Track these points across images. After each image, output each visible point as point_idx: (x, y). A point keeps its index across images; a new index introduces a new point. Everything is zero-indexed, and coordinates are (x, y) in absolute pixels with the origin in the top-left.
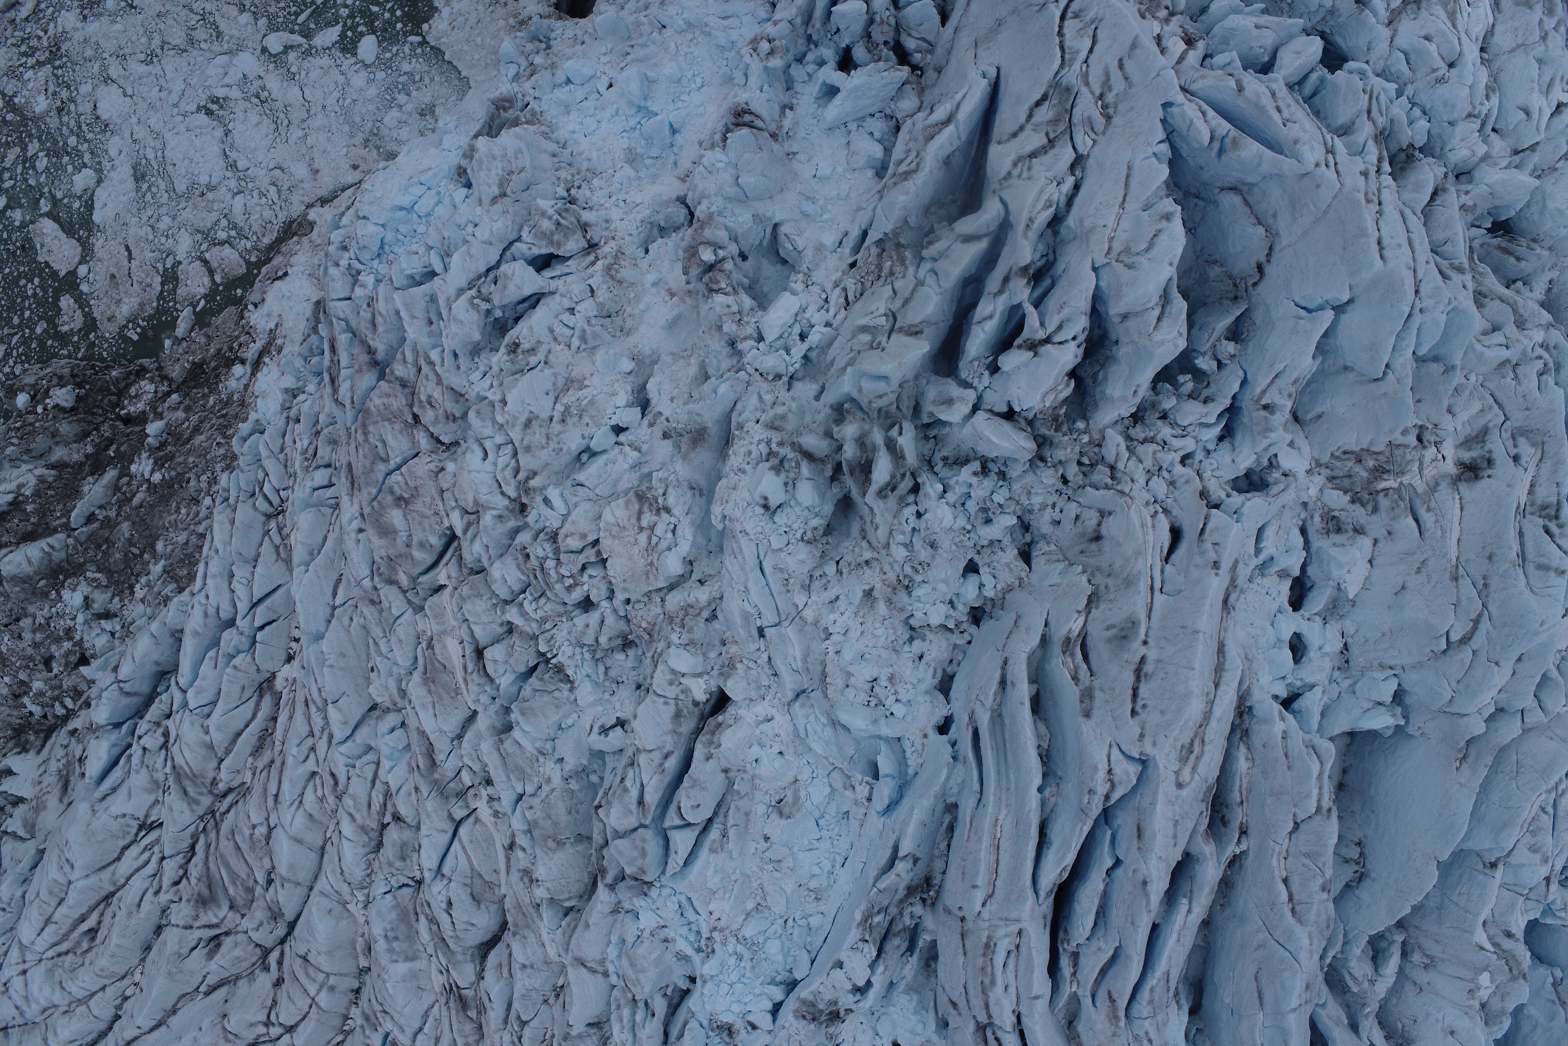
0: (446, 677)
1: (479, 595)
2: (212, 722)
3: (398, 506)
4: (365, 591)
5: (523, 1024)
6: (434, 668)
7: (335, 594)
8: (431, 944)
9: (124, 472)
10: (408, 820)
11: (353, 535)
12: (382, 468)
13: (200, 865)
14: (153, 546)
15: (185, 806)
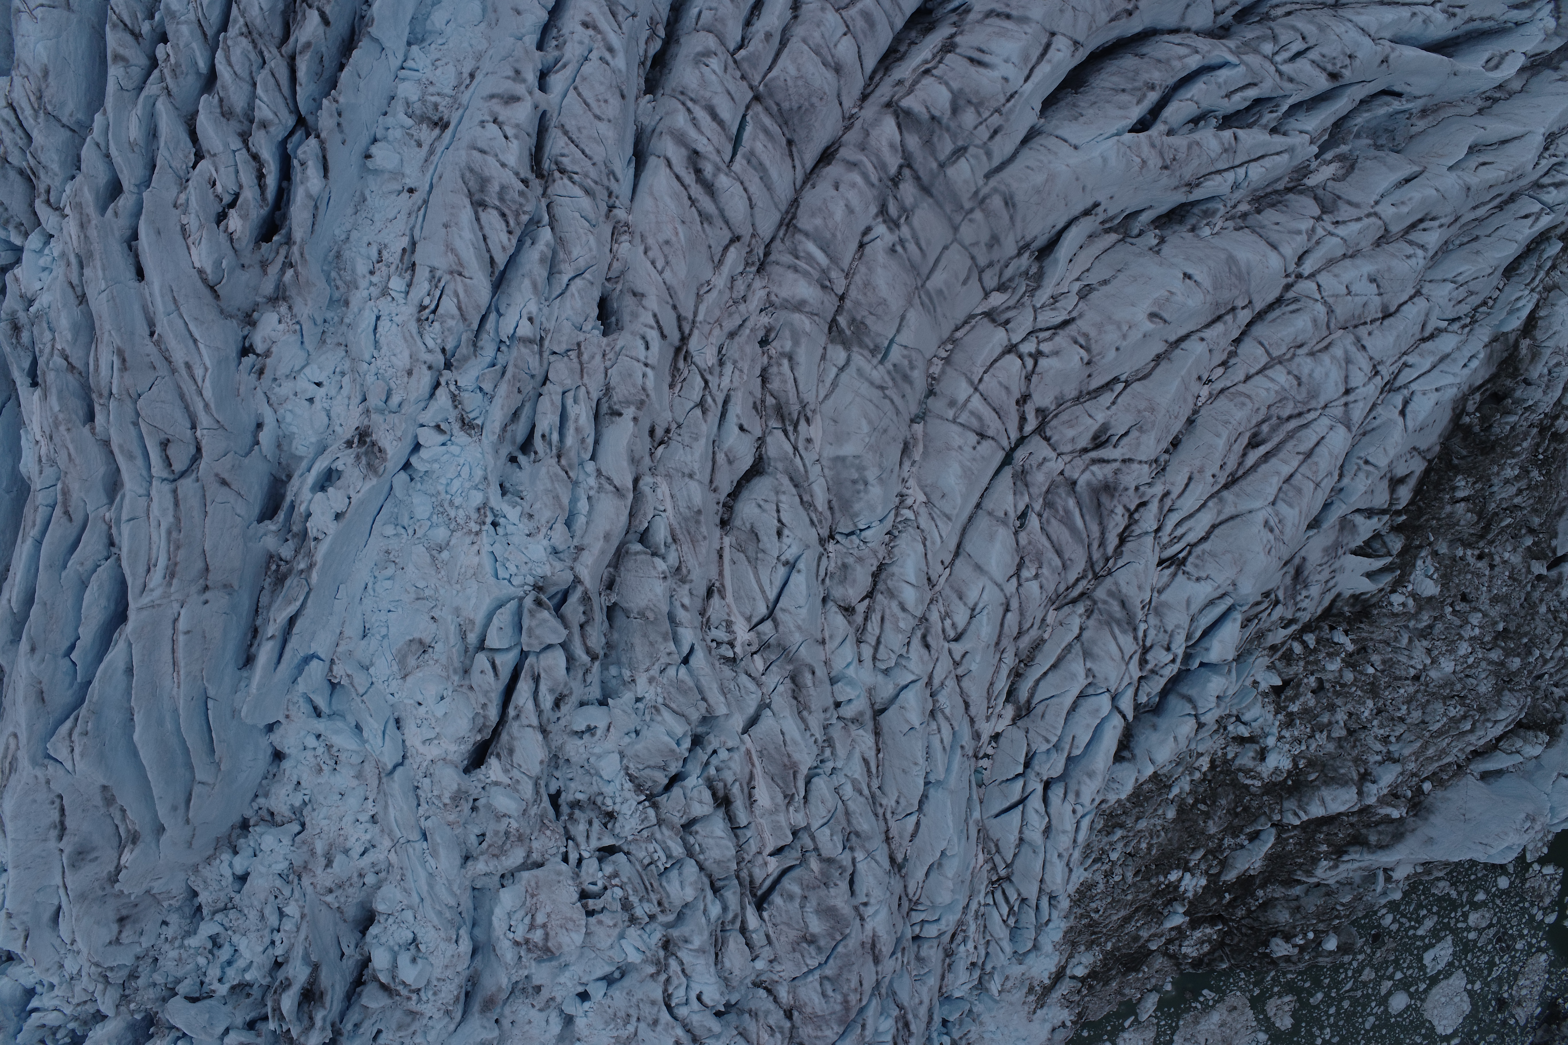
0: (772, 769)
1: (718, 863)
2: (1082, 681)
3: (813, 935)
4: (863, 847)
5: (701, 404)
6: (784, 779)
7: (918, 824)
8: (812, 479)
9: (1213, 879)
10: (835, 609)
11: (872, 901)
12: (828, 971)
13: (1111, 525)
14: (1181, 811)
15: (1124, 589)
